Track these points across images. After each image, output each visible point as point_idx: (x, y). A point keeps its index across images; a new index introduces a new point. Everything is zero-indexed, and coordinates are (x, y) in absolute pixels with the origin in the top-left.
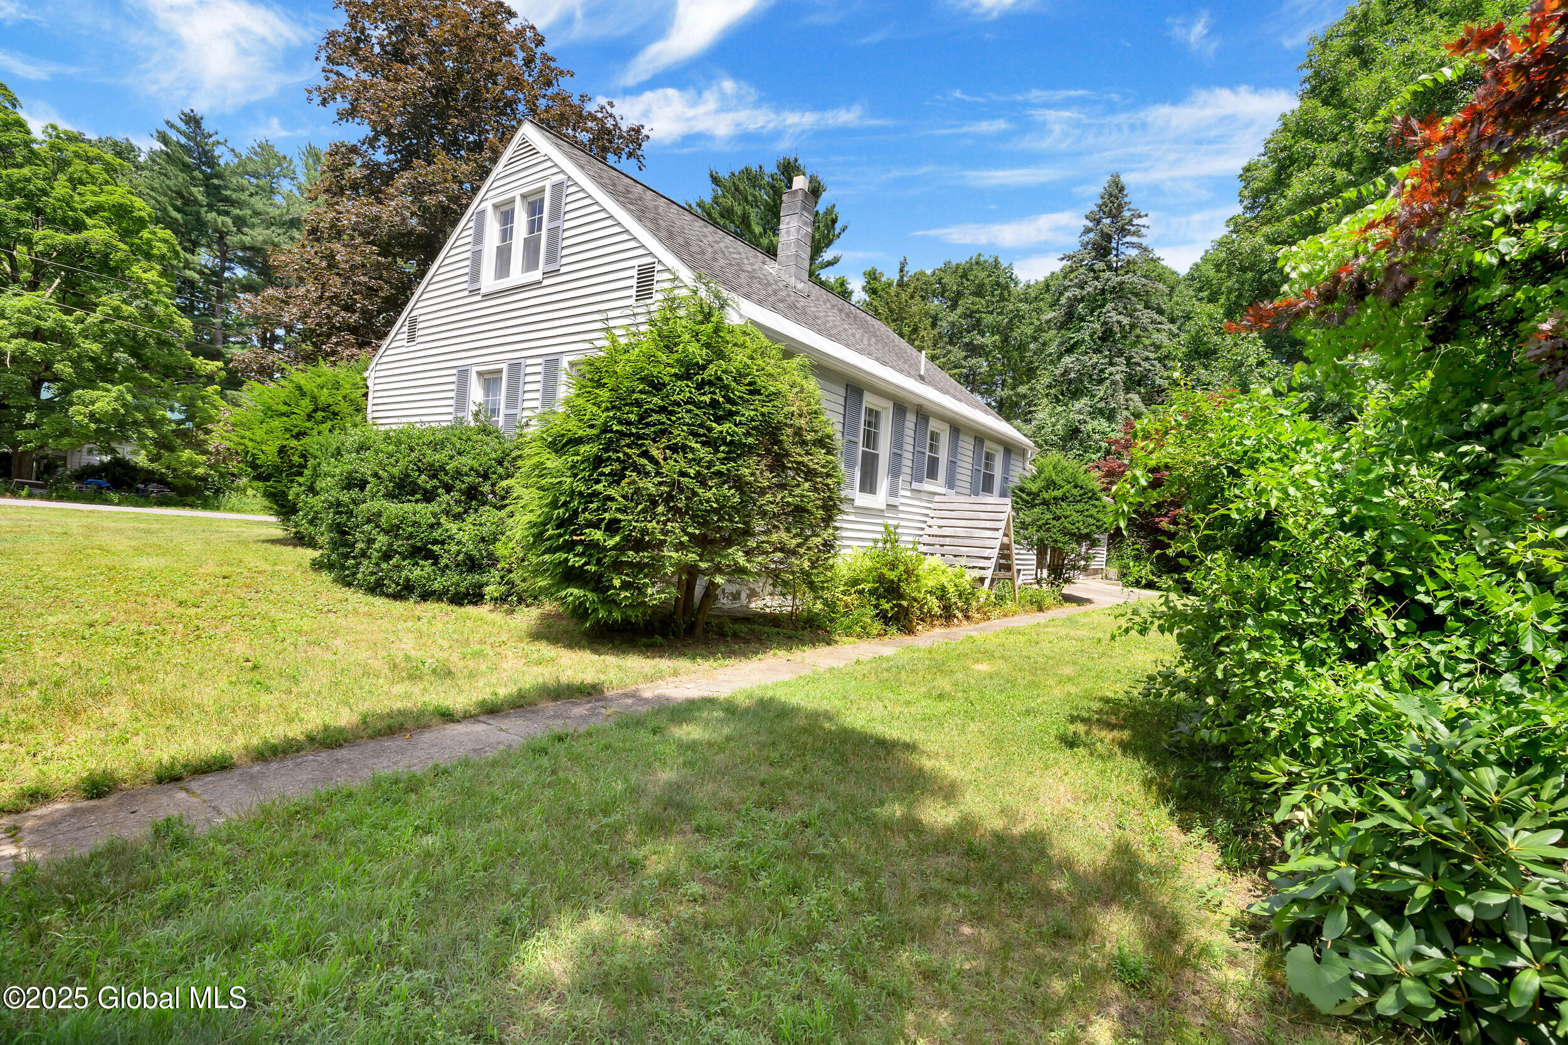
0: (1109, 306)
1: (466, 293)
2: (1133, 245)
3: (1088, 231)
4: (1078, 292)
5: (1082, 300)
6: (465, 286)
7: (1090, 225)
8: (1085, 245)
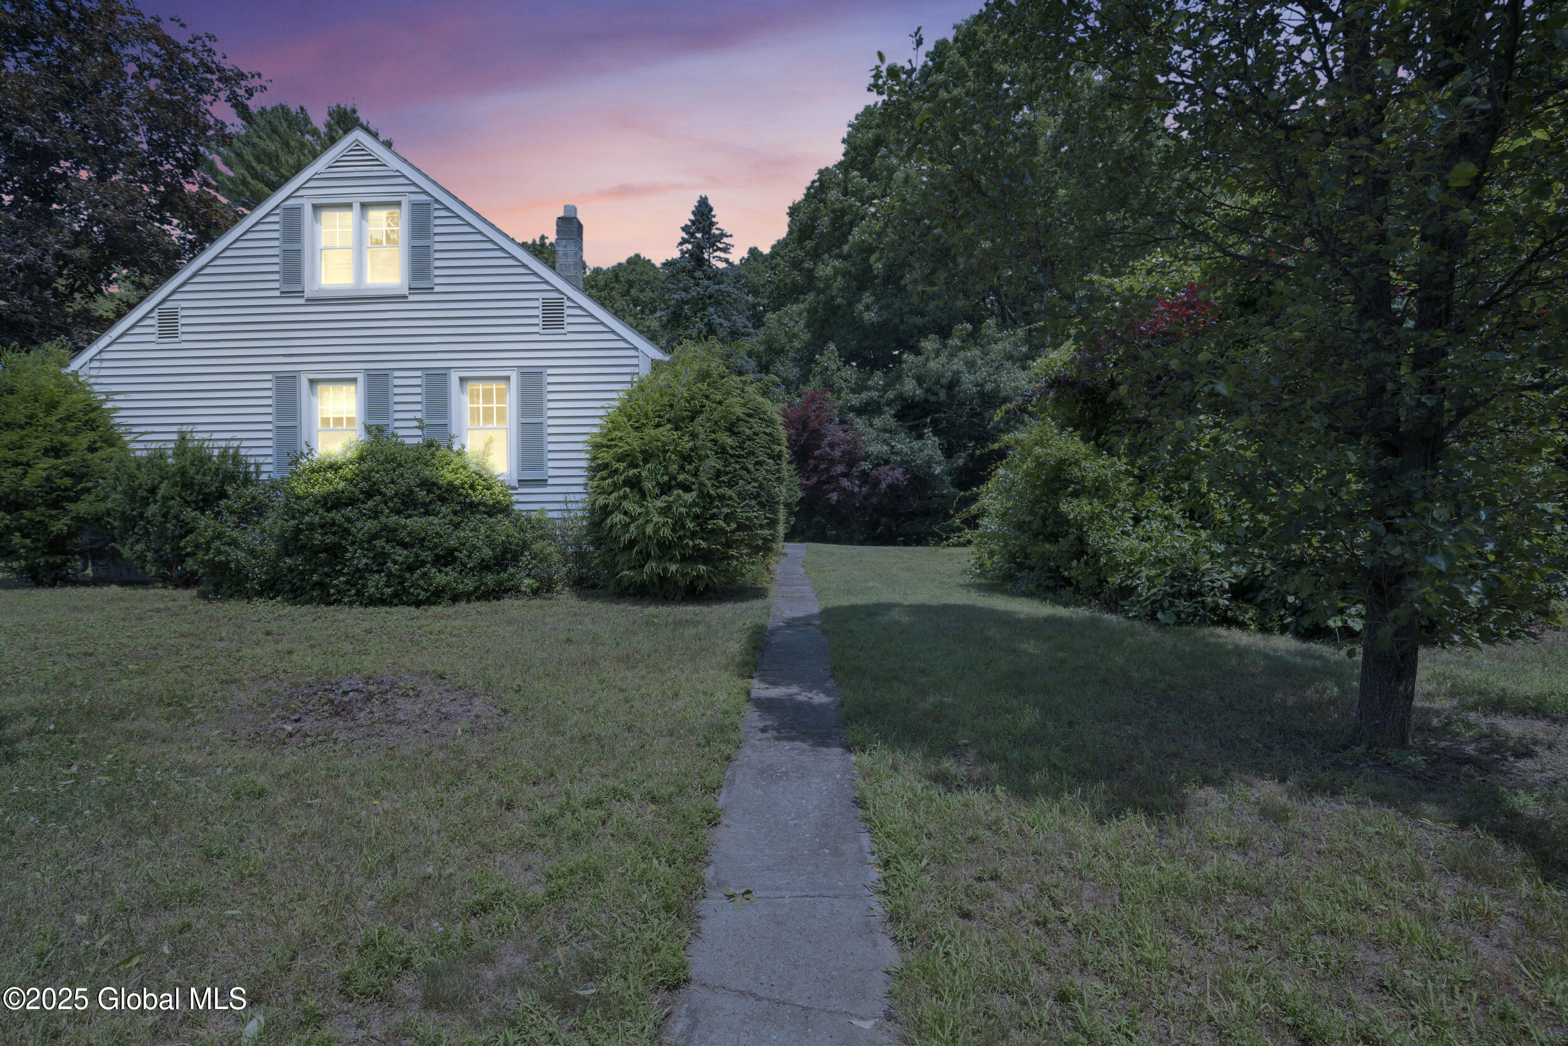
0: (711, 310)
1: (277, 293)
2: (720, 259)
3: (684, 241)
4: (684, 295)
5: (687, 303)
6: (276, 285)
7: (686, 236)
8: (683, 253)
